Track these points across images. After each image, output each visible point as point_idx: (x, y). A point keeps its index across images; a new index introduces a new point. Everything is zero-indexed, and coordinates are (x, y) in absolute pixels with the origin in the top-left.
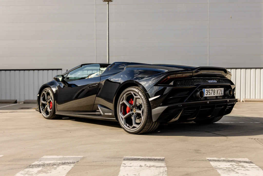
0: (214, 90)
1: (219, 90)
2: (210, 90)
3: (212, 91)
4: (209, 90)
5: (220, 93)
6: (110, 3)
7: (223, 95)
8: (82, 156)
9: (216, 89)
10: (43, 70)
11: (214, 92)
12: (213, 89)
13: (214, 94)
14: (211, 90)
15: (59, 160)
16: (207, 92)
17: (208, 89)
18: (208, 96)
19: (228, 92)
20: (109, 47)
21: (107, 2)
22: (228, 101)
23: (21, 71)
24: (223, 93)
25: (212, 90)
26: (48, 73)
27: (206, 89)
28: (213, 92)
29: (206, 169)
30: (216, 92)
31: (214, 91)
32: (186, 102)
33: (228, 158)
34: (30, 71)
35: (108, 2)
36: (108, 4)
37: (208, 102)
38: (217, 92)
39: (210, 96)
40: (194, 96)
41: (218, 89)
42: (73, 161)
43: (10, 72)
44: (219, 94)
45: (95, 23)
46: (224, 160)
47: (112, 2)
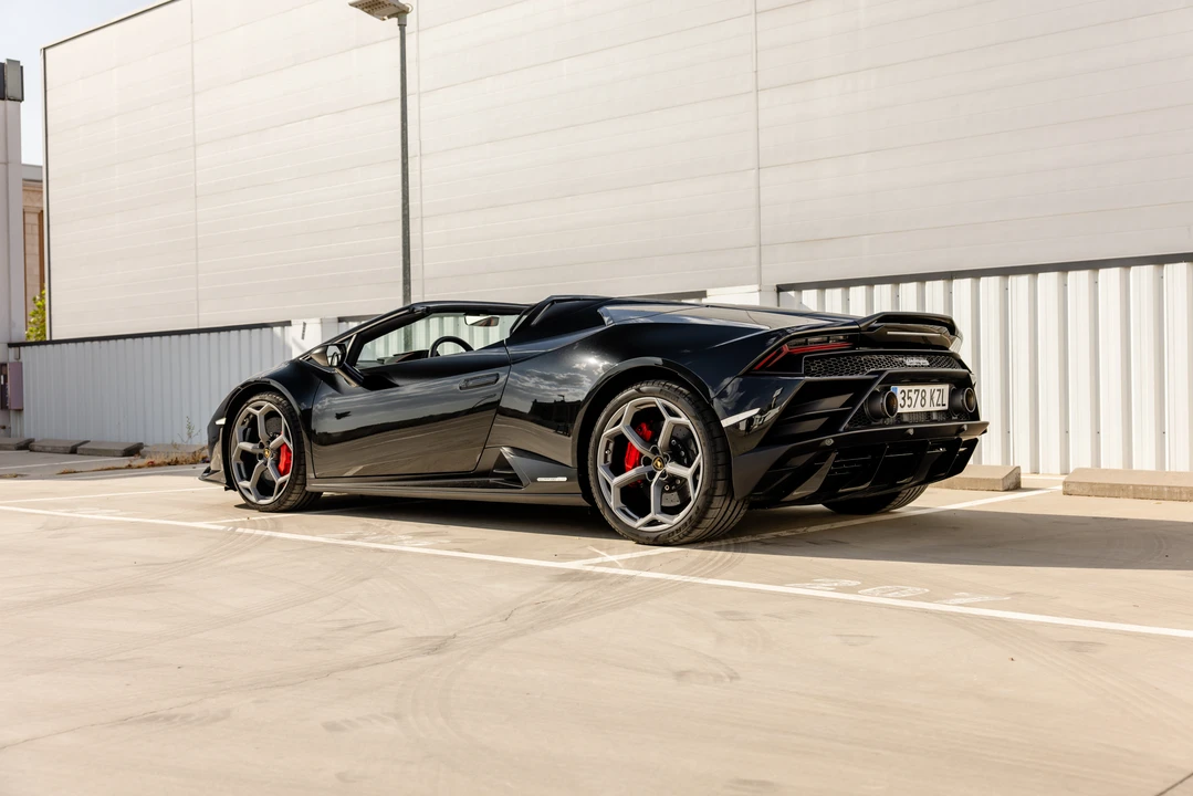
0: (924, 390)
1: (937, 390)
2: (911, 391)
3: (917, 393)
4: (909, 391)
5: (940, 402)
7: (946, 408)
9: (928, 388)
11: (923, 398)
12: (921, 388)
13: (923, 403)
14: (915, 391)
16: (903, 399)
17: (906, 388)
18: (906, 410)
19: (961, 399)
22: (965, 427)
24: (946, 401)
25: (918, 391)
27: (900, 388)
28: (920, 397)
30: (928, 398)
31: (923, 395)
32: (845, 430)
37: (911, 432)
38: (932, 398)
39: (912, 410)
40: (866, 410)
41: (932, 387)
44: (935, 405)
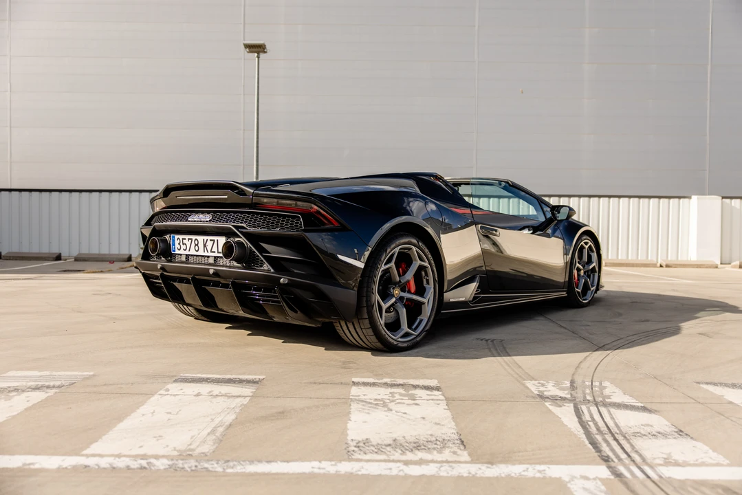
0: (196, 239)
1: (211, 240)
2: (185, 239)
3: (190, 241)
4: (183, 239)
5: (214, 249)
6: (262, 55)
8: (92, 373)
9: (201, 238)
10: (121, 191)
11: (196, 245)
12: (194, 237)
13: (197, 249)
14: (189, 239)
15: (36, 381)
16: (179, 244)
17: (181, 237)
18: (182, 252)
20: (257, 147)
21: (256, 54)
23: (73, 193)
24: (220, 249)
25: (192, 239)
26: (130, 197)
27: (175, 237)
28: (193, 245)
29: (332, 401)
30: (201, 245)
31: (196, 243)
33: (397, 380)
34: (94, 193)
35: (258, 54)
36: (258, 57)
38: (205, 246)
39: (187, 253)
41: (206, 238)
42: (63, 382)
43: (50, 195)
44: (209, 251)
45: (242, 96)
46: (386, 384)
47: (265, 54)
